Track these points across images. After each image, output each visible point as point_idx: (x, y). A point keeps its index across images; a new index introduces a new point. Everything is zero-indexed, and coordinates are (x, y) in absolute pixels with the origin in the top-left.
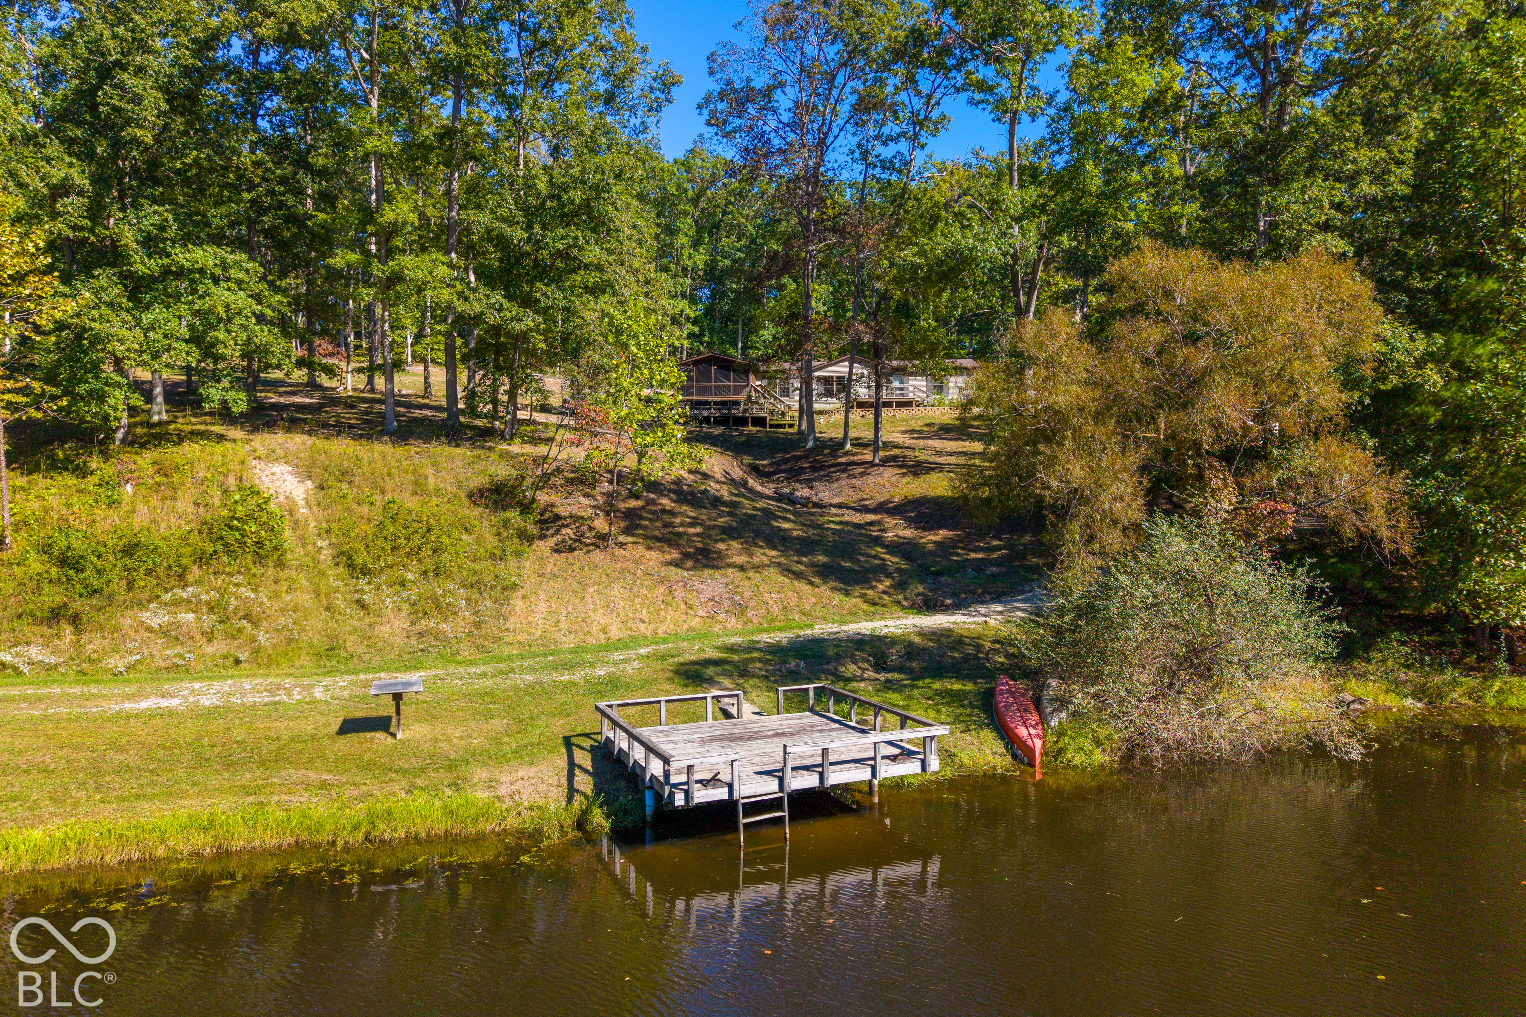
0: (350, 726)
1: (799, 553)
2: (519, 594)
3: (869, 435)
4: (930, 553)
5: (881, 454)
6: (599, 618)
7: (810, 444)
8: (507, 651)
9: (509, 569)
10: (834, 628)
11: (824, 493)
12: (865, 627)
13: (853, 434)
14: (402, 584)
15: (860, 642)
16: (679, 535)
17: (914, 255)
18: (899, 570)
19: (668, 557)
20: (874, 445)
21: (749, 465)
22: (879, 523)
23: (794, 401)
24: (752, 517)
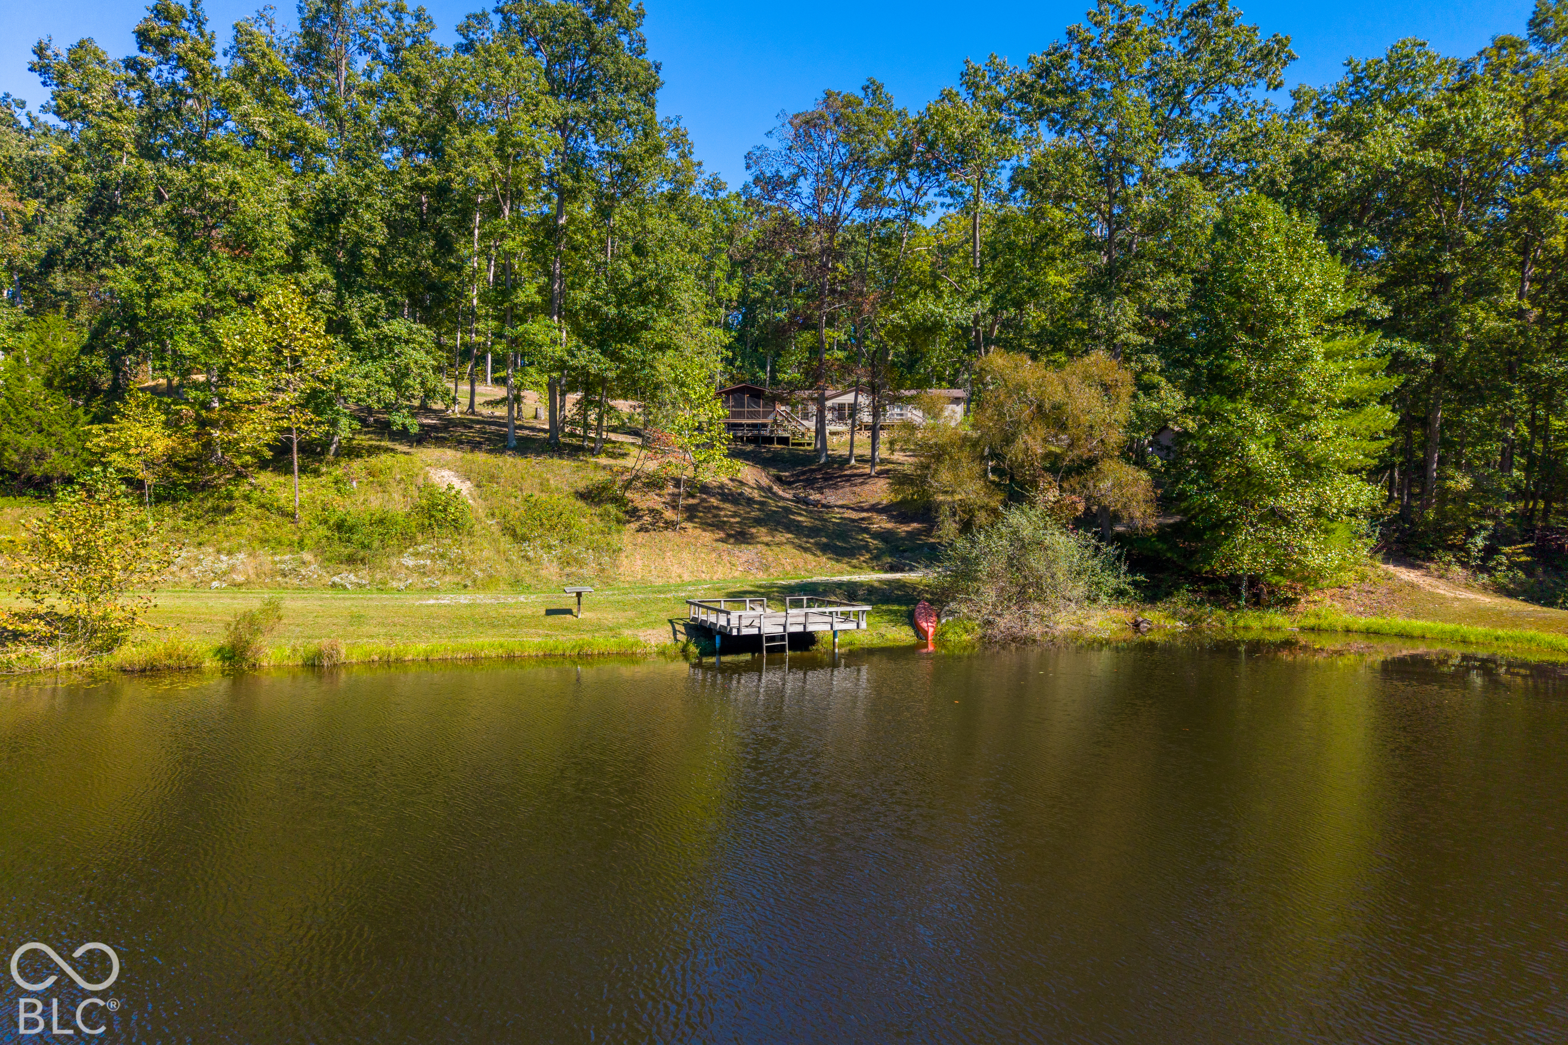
0: (549, 612)
1: (808, 536)
2: (624, 555)
3: (867, 452)
4: (902, 538)
5: (878, 468)
6: (675, 570)
7: (823, 460)
8: (621, 585)
9: (614, 539)
10: (824, 578)
11: (831, 497)
12: (845, 578)
13: (856, 451)
14: (550, 547)
15: (840, 585)
16: (724, 522)
17: (900, 318)
18: (877, 548)
19: (717, 536)
20: (872, 461)
21: (774, 476)
22: (869, 518)
23: (811, 424)
24: (774, 512)
